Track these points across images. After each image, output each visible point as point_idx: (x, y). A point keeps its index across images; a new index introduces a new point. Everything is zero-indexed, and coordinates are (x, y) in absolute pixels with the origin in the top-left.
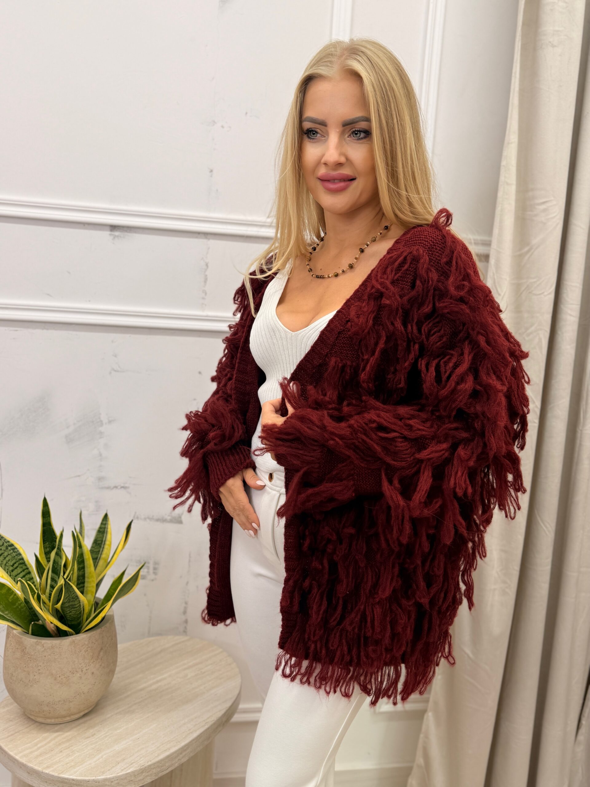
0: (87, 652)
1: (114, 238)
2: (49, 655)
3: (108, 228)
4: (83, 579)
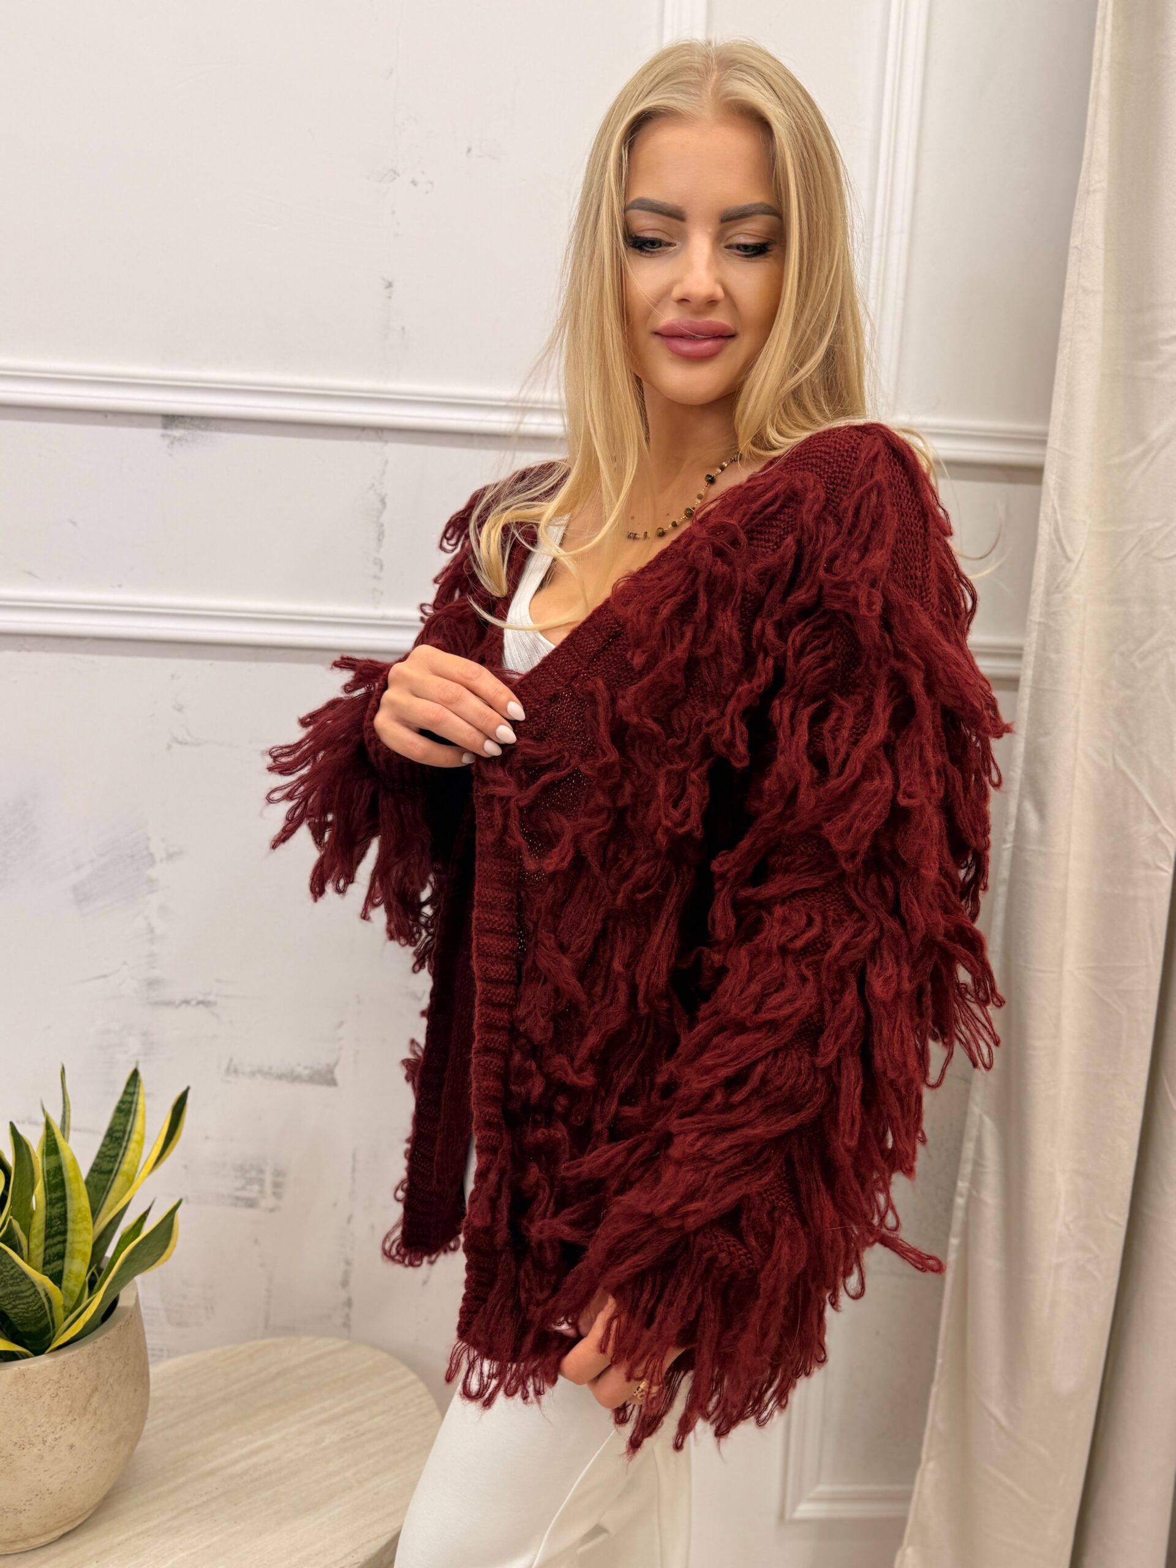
1: (172, 443)
3: (159, 420)
4: (61, 1224)
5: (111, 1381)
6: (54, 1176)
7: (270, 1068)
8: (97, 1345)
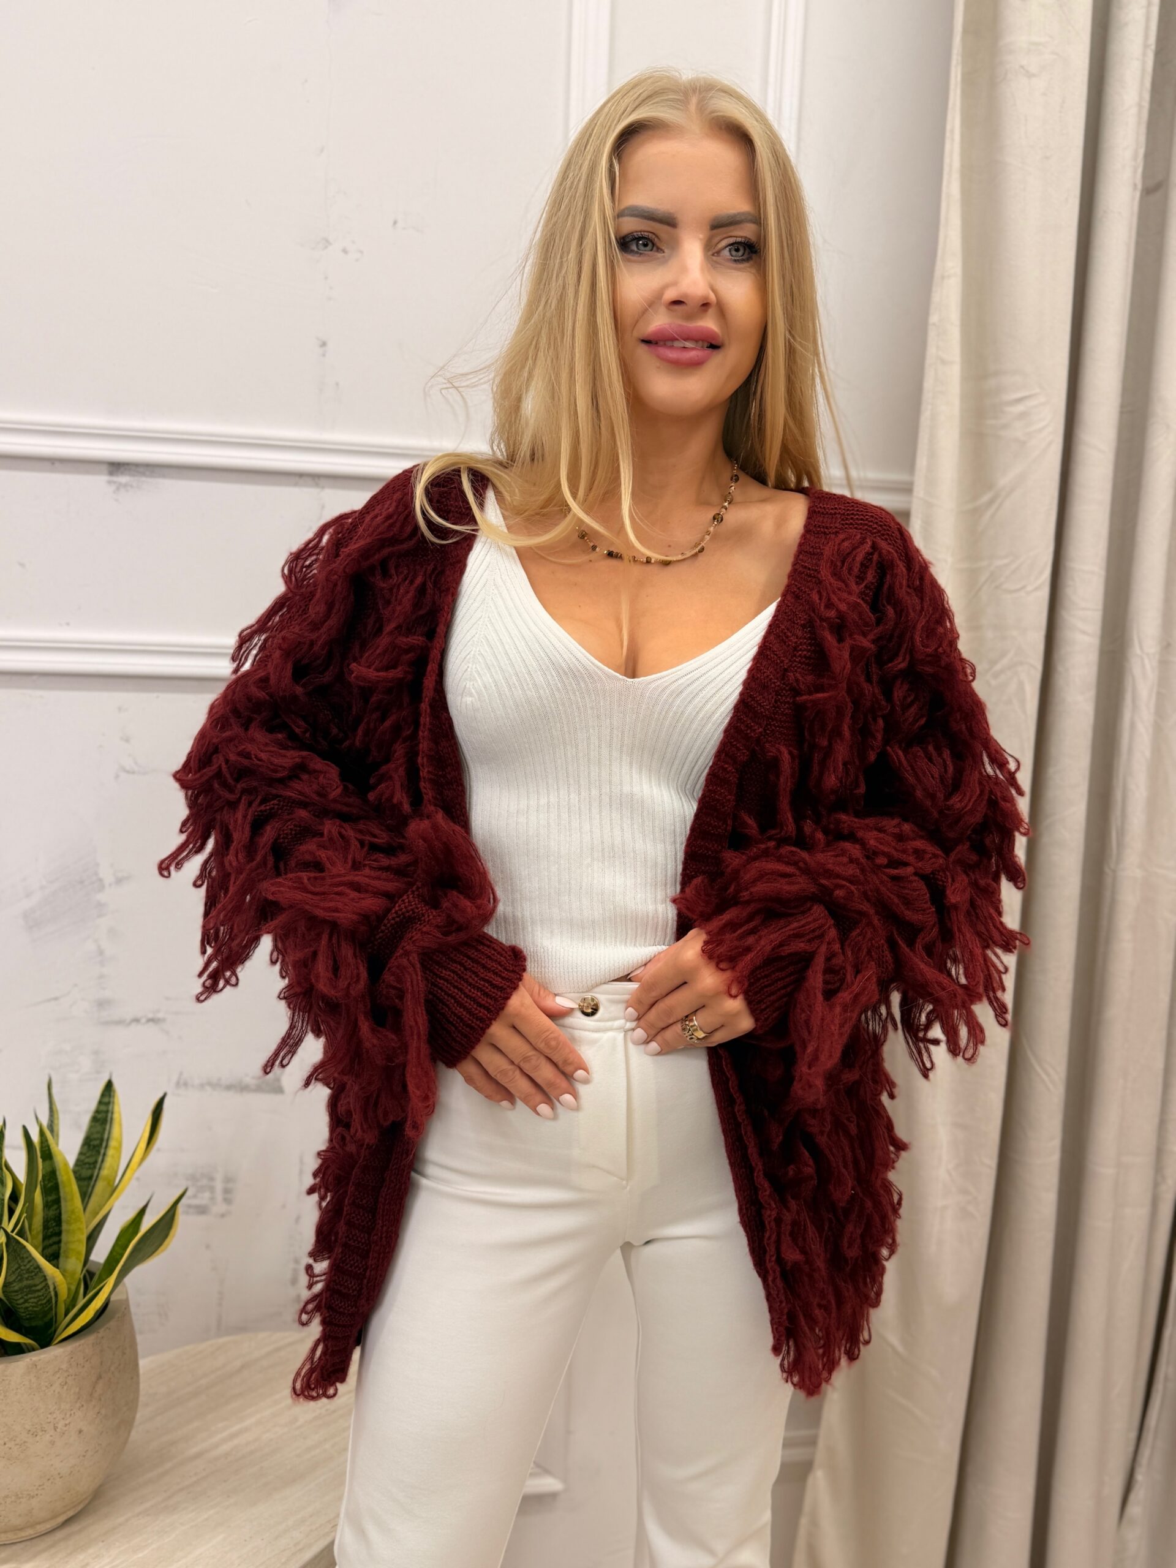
1: (118, 489)
3: (105, 468)
4: (56, 1226)
5: (112, 1369)
6: (49, 1181)
7: (219, 1079)
8: (100, 1335)
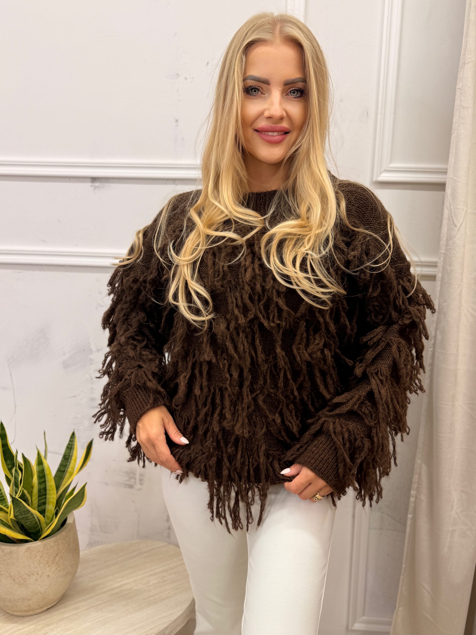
0: (42, 558)
1: (95, 188)
2: (8, 559)
3: (89, 180)
4: (44, 491)
6: (41, 473)
8: (57, 538)
